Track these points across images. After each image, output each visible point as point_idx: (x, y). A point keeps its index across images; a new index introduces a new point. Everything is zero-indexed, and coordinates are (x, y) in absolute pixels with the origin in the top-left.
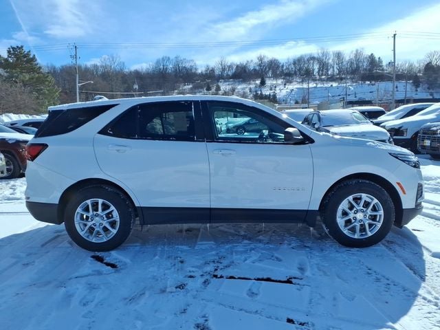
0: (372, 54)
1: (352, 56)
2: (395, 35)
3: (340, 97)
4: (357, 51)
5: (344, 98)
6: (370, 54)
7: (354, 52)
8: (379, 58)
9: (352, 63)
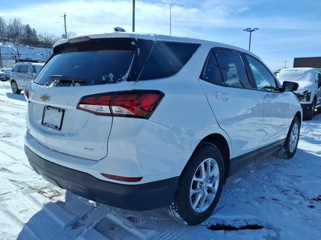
0: (28, 25)
1: (12, 23)
2: (65, 16)
3: (13, 55)
4: (15, 20)
5: (16, 56)
6: (26, 25)
7: (13, 20)
8: (34, 29)
9: (12, 29)
